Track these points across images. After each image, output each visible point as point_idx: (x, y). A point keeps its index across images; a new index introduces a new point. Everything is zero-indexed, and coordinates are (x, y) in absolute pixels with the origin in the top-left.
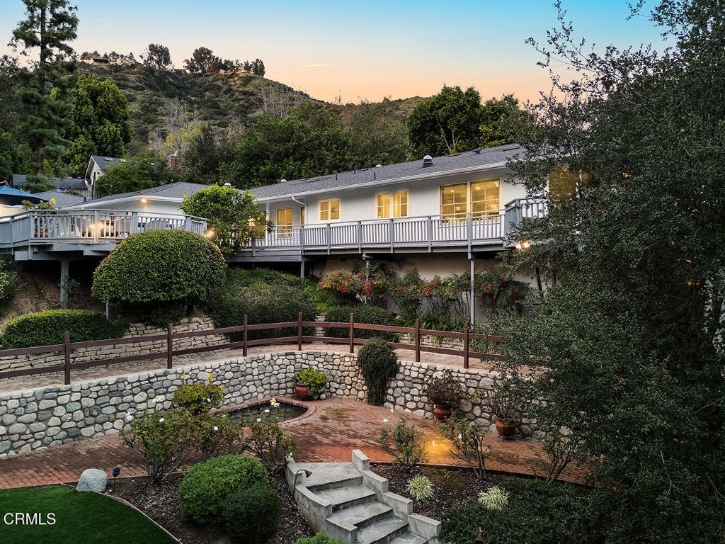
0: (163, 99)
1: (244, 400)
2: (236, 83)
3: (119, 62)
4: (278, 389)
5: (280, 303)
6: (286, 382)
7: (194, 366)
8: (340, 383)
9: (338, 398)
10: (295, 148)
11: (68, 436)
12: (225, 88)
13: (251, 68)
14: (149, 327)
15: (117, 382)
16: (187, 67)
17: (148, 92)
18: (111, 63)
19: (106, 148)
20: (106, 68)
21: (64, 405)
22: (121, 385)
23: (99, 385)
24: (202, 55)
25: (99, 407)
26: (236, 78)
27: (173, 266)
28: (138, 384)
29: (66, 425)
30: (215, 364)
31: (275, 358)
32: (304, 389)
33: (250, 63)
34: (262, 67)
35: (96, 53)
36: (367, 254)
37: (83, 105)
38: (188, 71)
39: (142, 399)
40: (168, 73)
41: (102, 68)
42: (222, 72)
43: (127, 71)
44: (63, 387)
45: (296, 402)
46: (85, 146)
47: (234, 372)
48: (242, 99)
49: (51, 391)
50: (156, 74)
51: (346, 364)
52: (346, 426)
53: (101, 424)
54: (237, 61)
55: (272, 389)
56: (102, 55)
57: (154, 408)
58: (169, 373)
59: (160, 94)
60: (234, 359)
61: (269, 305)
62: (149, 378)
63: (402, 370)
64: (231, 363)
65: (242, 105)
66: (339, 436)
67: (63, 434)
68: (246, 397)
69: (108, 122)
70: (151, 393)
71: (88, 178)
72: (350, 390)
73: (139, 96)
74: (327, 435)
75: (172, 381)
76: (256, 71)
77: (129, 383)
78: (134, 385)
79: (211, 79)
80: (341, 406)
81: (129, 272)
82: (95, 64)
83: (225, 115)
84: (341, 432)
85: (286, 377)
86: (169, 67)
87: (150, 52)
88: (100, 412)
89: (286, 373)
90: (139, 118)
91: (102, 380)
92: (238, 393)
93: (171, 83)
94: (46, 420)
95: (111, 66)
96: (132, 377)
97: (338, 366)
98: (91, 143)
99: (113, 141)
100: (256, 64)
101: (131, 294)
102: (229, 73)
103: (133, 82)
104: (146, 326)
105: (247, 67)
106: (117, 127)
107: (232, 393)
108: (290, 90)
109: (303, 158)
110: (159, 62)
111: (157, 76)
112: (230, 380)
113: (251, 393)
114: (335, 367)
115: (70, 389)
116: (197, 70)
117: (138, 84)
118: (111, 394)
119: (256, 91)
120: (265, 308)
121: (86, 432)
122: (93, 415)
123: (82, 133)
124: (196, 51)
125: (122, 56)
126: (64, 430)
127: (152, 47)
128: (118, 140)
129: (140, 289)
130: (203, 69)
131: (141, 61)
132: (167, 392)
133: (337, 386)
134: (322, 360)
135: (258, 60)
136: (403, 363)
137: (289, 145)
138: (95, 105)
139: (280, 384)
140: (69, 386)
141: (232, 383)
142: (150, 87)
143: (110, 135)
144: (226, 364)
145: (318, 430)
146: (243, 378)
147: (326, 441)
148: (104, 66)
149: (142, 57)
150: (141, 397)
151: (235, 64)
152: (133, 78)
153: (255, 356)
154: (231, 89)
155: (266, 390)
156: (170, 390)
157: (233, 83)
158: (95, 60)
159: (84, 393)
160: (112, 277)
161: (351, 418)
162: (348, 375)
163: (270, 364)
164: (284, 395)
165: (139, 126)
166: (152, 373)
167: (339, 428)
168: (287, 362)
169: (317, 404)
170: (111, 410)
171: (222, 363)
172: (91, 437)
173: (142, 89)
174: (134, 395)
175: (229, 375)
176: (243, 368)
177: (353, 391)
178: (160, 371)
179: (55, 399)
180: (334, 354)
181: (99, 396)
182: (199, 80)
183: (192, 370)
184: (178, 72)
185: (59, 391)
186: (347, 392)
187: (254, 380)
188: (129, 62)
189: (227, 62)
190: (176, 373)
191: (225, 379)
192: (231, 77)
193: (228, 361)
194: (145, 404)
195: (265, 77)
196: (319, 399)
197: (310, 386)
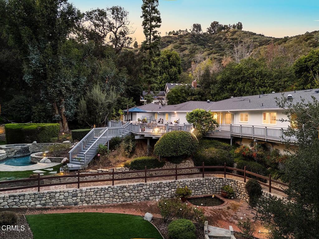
0: (198, 47)
1: (203, 194)
2: (228, 35)
3: (182, 33)
4: (216, 191)
5: (219, 157)
6: (219, 189)
7: (185, 180)
8: (240, 194)
9: (239, 199)
10: (242, 78)
11: (146, 199)
12: (224, 38)
13: (236, 27)
14: (172, 163)
15: (160, 183)
16: (208, 31)
17: (192, 45)
18: (179, 34)
19: (172, 77)
20: (177, 37)
21: (145, 189)
22: (161, 184)
23: (154, 184)
24: (214, 25)
25: (154, 191)
26: (229, 33)
27: (178, 144)
28: (166, 184)
29: (145, 195)
30: (192, 179)
31: (215, 179)
32: (225, 194)
33: (235, 25)
34: (241, 25)
35: (174, 31)
36: (256, 140)
37: (165, 62)
38: (208, 33)
39: (167, 190)
40: (200, 35)
41: (176, 37)
42: (223, 31)
43: (184, 37)
44: (144, 183)
45: (221, 198)
46: (165, 77)
47: (199, 183)
48: (231, 42)
49: (141, 184)
50: (196, 36)
51: (242, 186)
52: (235, 213)
53: (155, 196)
54: (230, 25)
55: (213, 191)
56: (176, 32)
57: (171, 193)
58: (176, 182)
59: (197, 45)
60: (199, 179)
61: (215, 157)
62: (170, 183)
63: (263, 194)
64: (198, 180)
65: (231, 45)
66: (230, 217)
67: (144, 198)
68: (204, 193)
69: (173, 67)
70: (170, 188)
71: (166, 91)
72: (243, 197)
73: (189, 47)
74: (226, 216)
75: (177, 184)
76: (238, 28)
77: (163, 184)
78: (165, 185)
79: (218, 35)
80: (238, 203)
81: (164, 147)
82: (173, 36)
83: (223, 50)
84: (232, 216)
85: (219, 187)
86: (201, 32)
87: (193, 27)
88: (154, 192)
89: (219, 186)
90: (189, 56)
91: (155, 182)
92: (200, 191)
93: (201, 39)
94: (140, 193)
95: (179, 36)
96: (164, 182)
97: (239, 186)
98: (168, 76)
99: (175, 74)
100: (238, 25)
101: (164, 154)
102: (226, 30)
103: (186, 41)
104: (171, 163)
105: (234, 27)
106: (176, 68)
107: (198, 191)
108: (255, 34)
109: (246, 82)
110: (197, 31)
111: (196, 37)
112: (197, 186)
113: (205, 192)
114: (238, 187)
115: (146, 184)
116: (212, 31)
117: (189, 42)
118: (158, 187)
119: (238, 37)
120: (213, 158)
121: (151, 198)
122: (153, 193)
123: (165, 72)
124: (212, 23)
125: (183, 31)
126: (145, 197)
127: (195, 25)
128: (177, 73)
129: (167, 152)
130: (214, 30)
131: (190, 32)
132: (175, 188)
133: (239, 195)
134: (233, 183)
135: (239, 22)
136: (264, 191)
137: (240, 77)
138: (169, 61)
139: (217, 189)
140: (146, 183)
141: (198, 187)
142: (193, 42)
143: (174, 72)
144: (196, 180)
145: (224, 213)
146: (202, 186)
147: (224, 218)
148: (176, 36)
149: (190, 30)
150: (167, 189)
151: (228, 26)
152: (186, 39)
153: (207, 178)
154: (227, 38)
155: (211, 191)
156: (176, 187)
157: (227, 35)
158: (173, 34)
159: (150, 186)
160: (159, 148)
161: (239, 210)
162: (243, 191)
163: (213, 181)
164: (218, 194)
165: (188, 60)
166: (170, 181)
167: (232, 214)
168: (220, 181)
169: (229, 201)
170: (158, 192)
171: (194, 179)
172: (152, 200)
173: (190, 44)
174: (165, 188)
175: (197, 184)
176: (202, 182)
177: (244, 198)
178: (173, 181)
179: (142, 187)
180: (238, 182)
181: (154, 187)
182: (213, 36)
183: (183, 181)
184: (205, 34)
185: (143, 184)
186: (242, 198)
187: (206, 187)
188: (185, 33)
189: (225, 26)
190: (178, 182)
191: (195, 185)
192: (226, 32)
193: (196, 179)
194: (168, 191)
195: (243, 30)
196: (231, 198)
197: (227, 193)
